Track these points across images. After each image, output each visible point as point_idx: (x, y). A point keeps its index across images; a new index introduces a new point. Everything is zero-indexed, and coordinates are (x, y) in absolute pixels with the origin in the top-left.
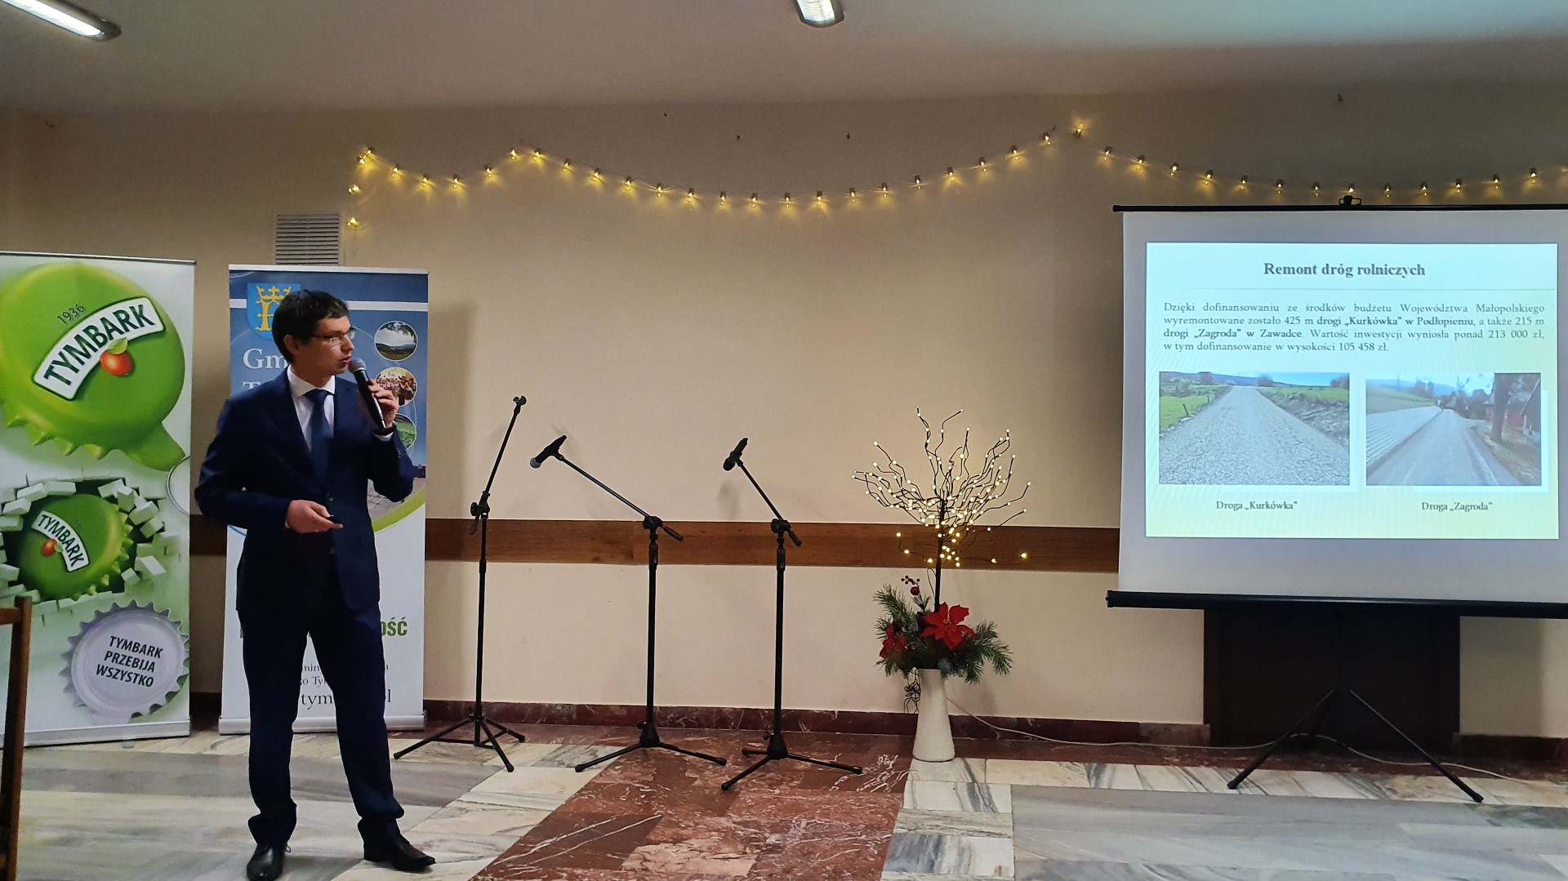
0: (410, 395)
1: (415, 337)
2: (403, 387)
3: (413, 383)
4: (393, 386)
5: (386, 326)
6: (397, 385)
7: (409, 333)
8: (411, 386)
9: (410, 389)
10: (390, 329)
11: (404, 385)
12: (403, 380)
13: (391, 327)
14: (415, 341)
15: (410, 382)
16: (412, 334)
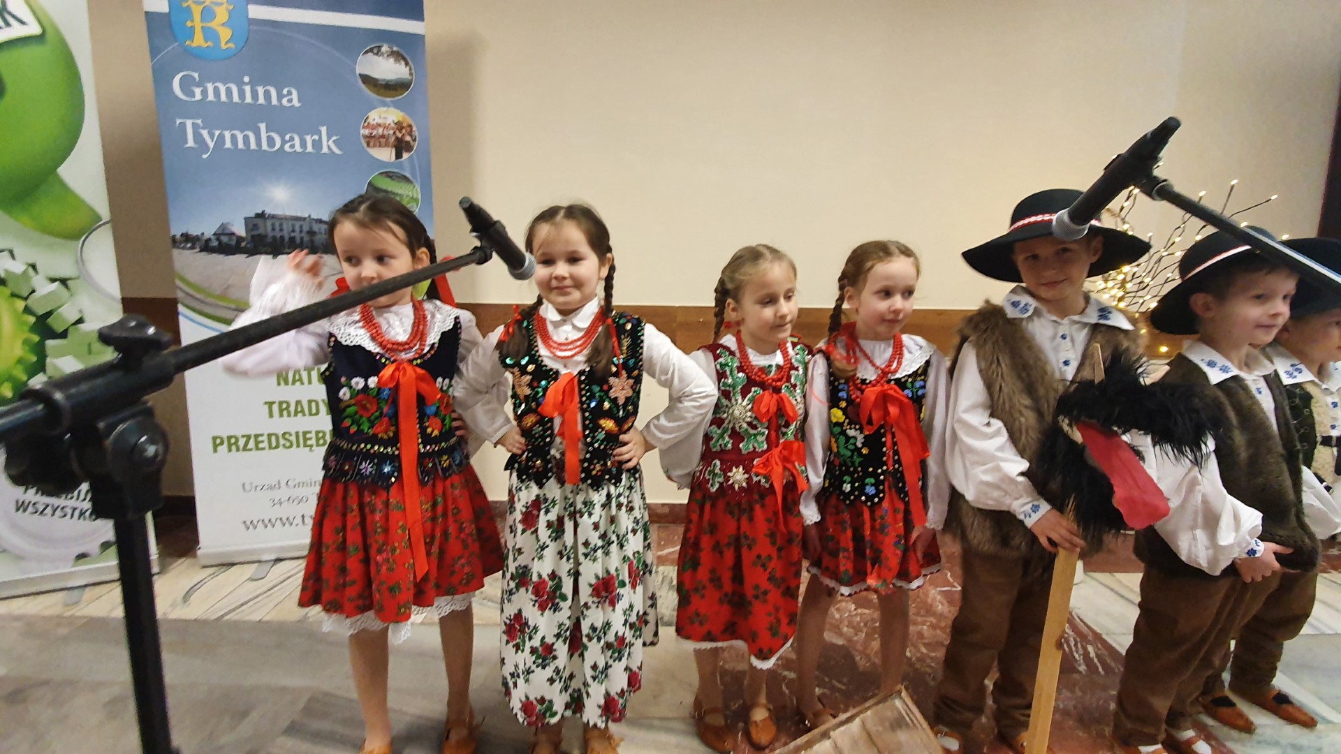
0: (409, 148)
1: (410, 69)
2: (399, 135)
3: (411, 130)
4: (386, 132)
5: (371, 50)
6: (391, 132)
7: (403, 63)
8: (411, 136)
9: (408, 138)
10: (377, 54)
11: (400, 131)
12: (399, 126)
13: (377, 51)
14: (411, 74)
15: (409, 129)
16: (407, 64)
